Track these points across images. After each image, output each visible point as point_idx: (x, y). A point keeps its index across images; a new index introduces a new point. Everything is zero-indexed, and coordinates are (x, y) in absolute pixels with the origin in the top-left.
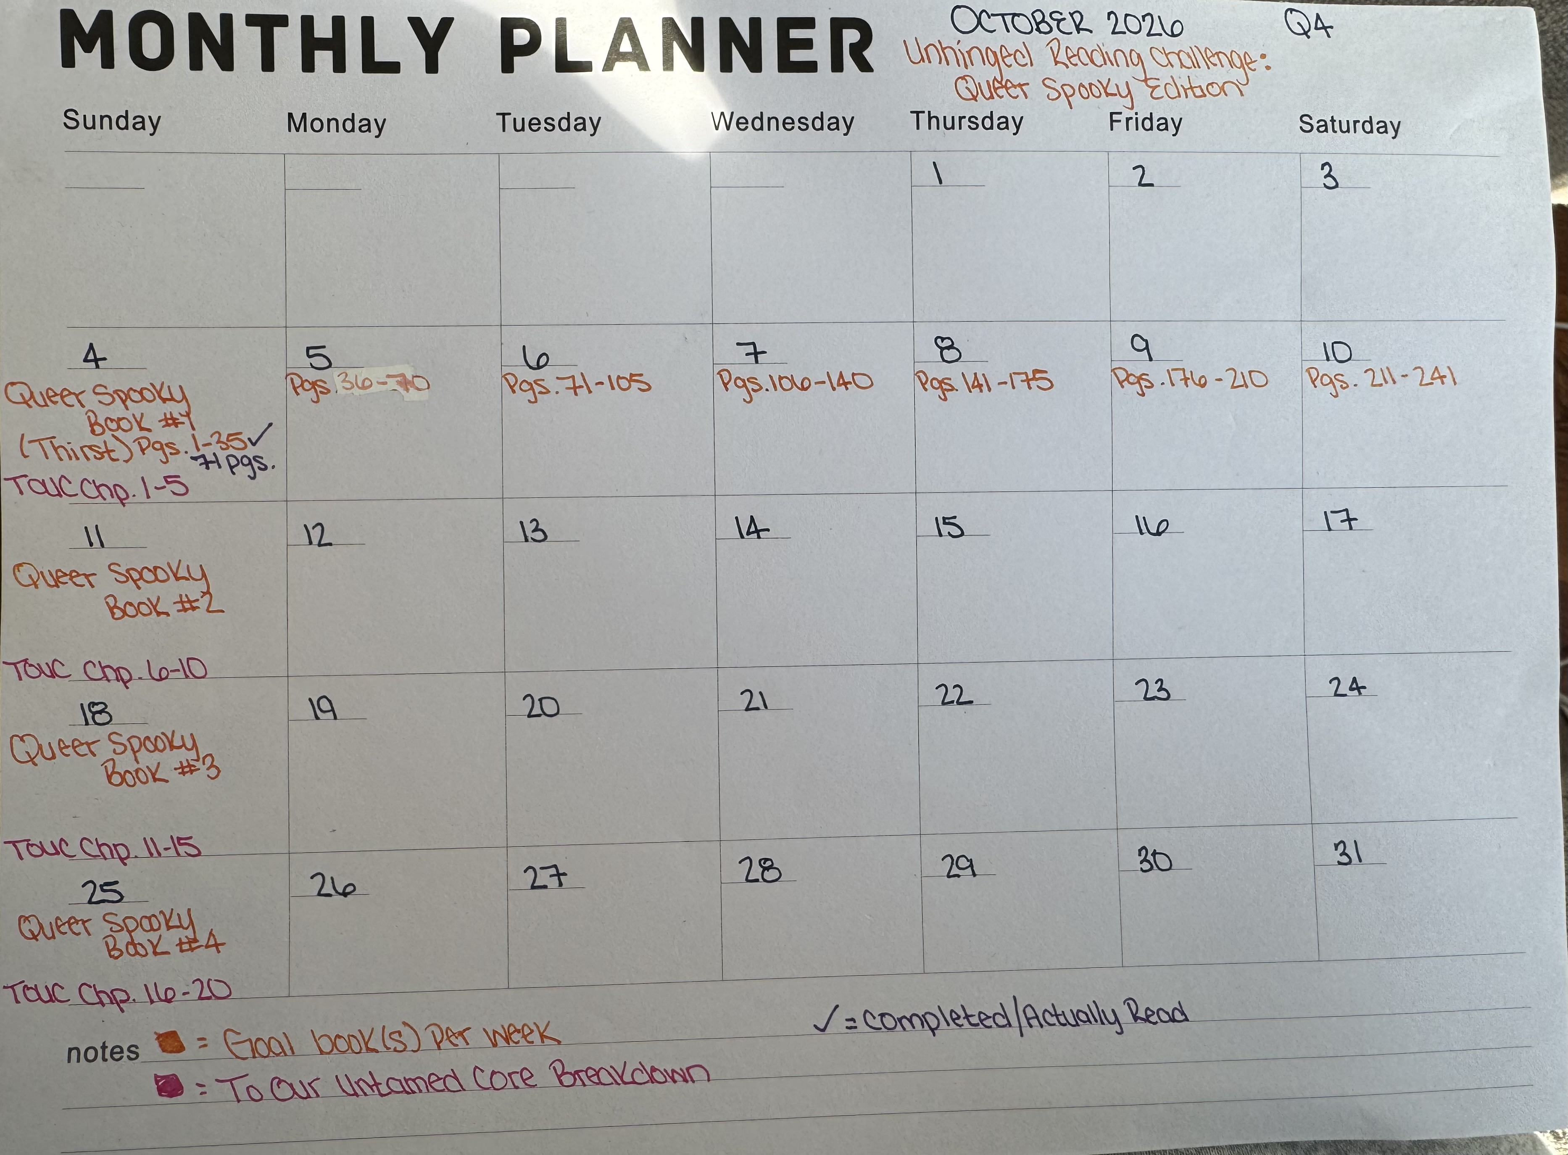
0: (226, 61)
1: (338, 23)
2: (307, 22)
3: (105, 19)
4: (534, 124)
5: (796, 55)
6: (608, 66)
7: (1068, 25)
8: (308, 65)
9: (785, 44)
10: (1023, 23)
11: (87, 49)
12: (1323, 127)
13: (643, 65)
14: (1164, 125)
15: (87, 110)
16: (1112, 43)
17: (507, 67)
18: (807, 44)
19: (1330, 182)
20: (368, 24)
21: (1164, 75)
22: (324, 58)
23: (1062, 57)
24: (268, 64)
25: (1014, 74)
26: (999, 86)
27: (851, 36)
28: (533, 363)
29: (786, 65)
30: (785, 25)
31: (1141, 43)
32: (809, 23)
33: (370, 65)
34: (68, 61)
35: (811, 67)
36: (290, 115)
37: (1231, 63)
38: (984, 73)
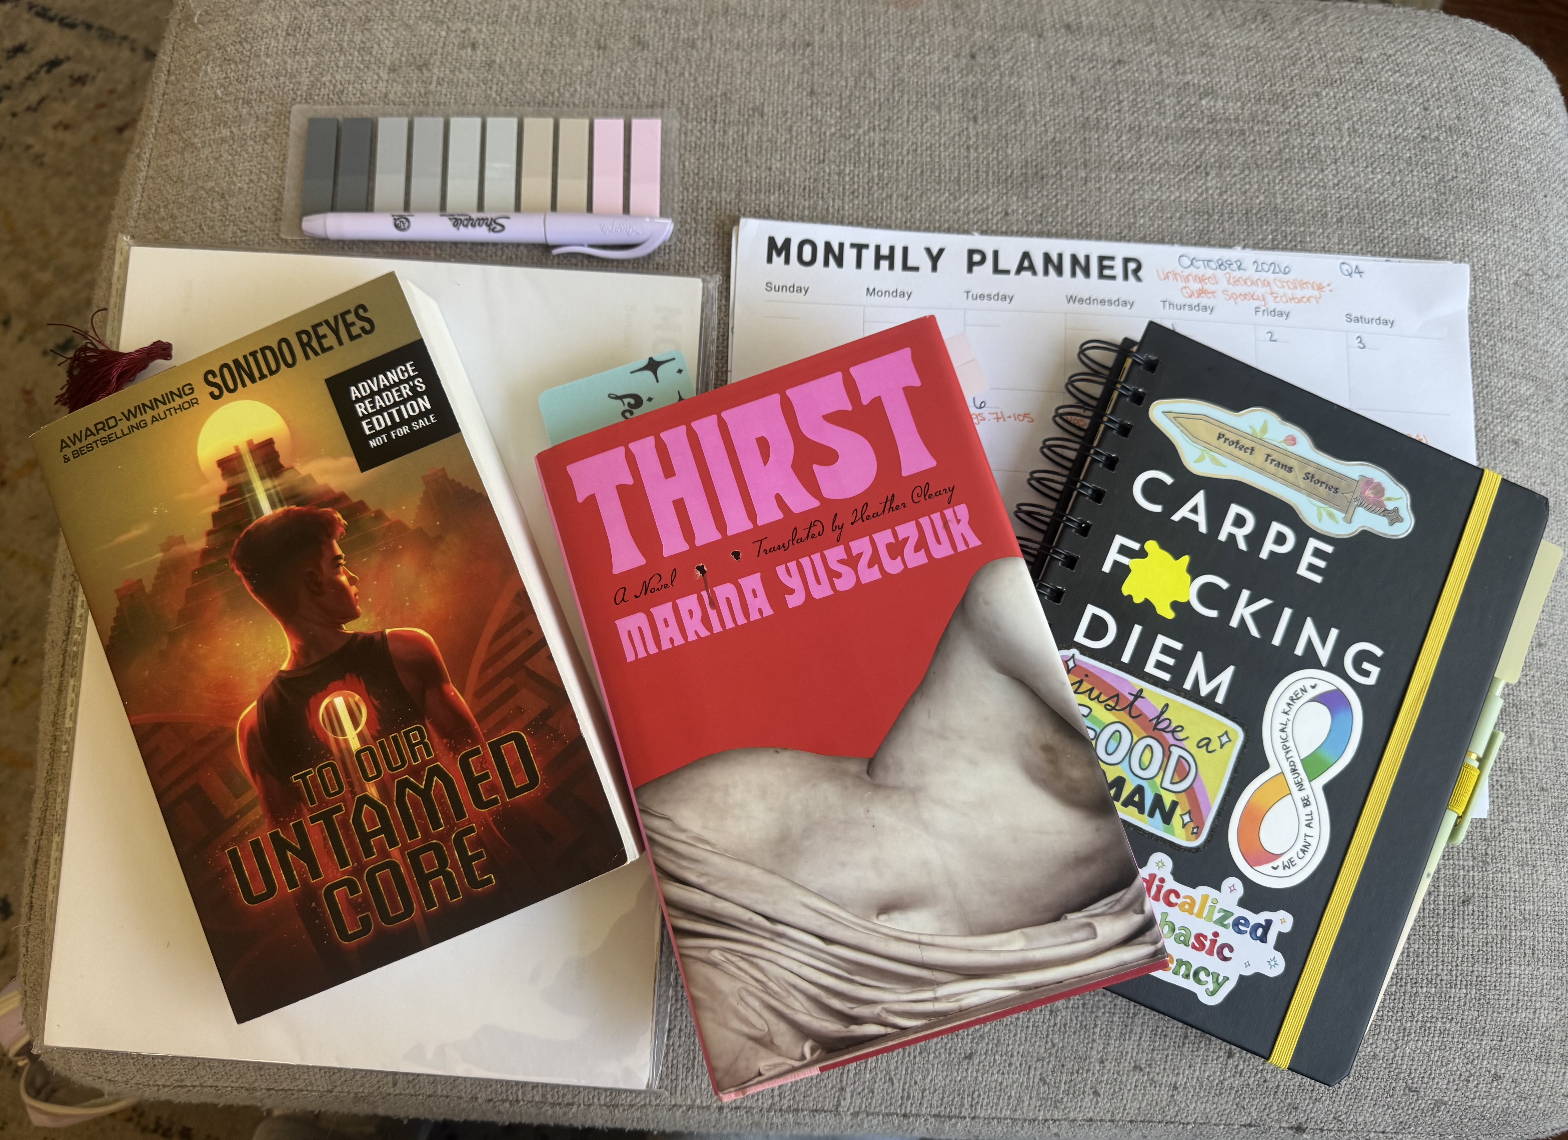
0: (840, 262)
1: (892, 249)
2: (878, 248)
3: (787, 242)
4: (982, 296)
5: (1107, 272)
6: (1018, 271)
7: (1234, 266)
8: (877, 266)
9: (1102, 268)
10: (1213, 265)
11: (779, 255)
12: (1357, 320)
13: (1034, 273)
14: (1281, 314)
15: (777, 283)
16: (1257, 276)
17: (970, 270)
18: (1111, 268)
19: (1362, 346)
20: (905, 250)
21: (1281, 292)
22: (884, 264)
23: (1232, 281)
24: (859, 265)
25: (1209, 287)
26: (1202, 292)
27: (1132, 266)
28: (978, 405)
29: (1101, 276)
30: (1101, 259)
31: (1270, 276)
32: (1112, 258)
33: (905, 267)
34: (770, 260)
35: (1113, 278)
36: (868, 289)
37: (1313, 288)
38: (1195, 286)
